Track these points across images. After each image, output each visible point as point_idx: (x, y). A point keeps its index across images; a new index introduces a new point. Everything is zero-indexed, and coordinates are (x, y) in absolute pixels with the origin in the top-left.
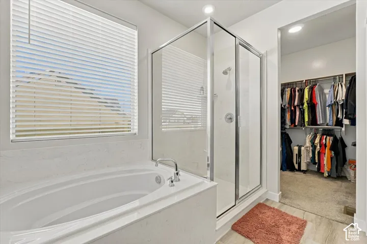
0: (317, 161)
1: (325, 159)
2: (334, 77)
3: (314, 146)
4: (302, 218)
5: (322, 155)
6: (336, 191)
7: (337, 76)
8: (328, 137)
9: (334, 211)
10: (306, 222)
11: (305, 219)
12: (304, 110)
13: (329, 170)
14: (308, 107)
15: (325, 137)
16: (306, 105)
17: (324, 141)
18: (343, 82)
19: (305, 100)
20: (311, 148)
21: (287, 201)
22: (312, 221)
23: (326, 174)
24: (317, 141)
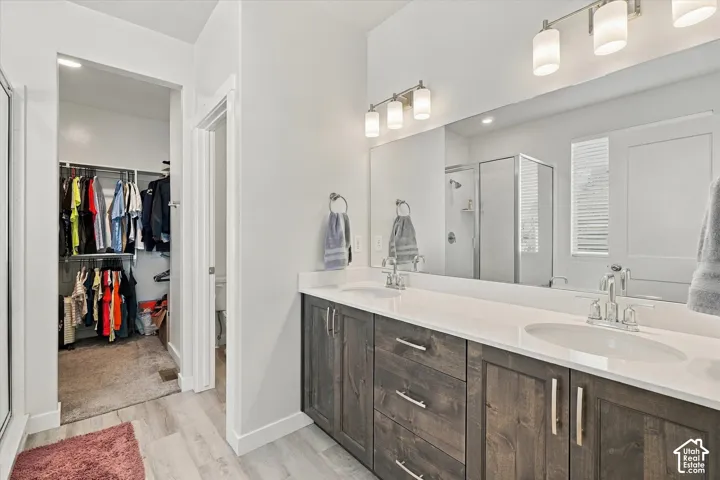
0: (96, 318)
1: (112, 311)
2: (122, 172)
3: (90, 293)
4: (119, 423)
5: (105, 305)
6: (138, 357)
7: (125, 170)
8: (114, 273)
9: (152, 385)
10: (129, 425)
11: (124, 422)
12: (70, 223)
13: (118, 328)
14: (80, 218)
15: (109, 272)
16: (74, 215)
17: (109, 280)
18: (133, 181)
19: (74, 205)
20: (86, 297)
21: (76, 413)
22: (135, 418)
23: (112, 337)
24: (97, 281)
